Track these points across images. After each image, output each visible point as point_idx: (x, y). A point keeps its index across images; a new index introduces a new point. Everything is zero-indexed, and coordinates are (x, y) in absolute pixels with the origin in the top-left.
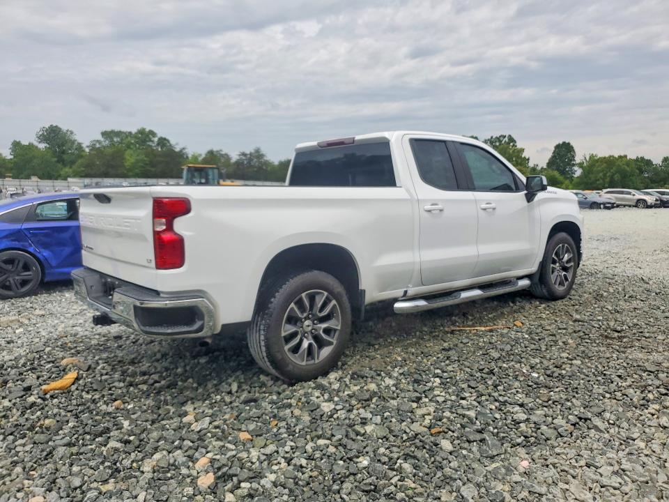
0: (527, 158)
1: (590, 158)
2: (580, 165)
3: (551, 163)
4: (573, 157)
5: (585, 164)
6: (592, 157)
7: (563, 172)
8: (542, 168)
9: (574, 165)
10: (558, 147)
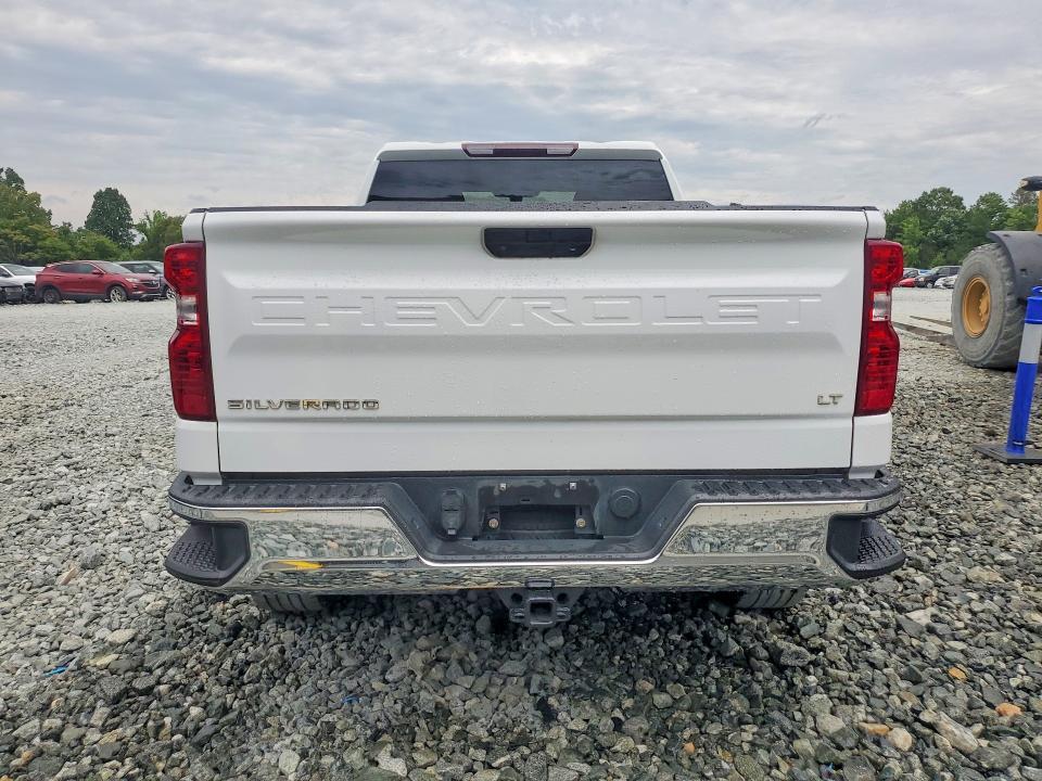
0: (47, 210)
1: (155, 217)
2: (141, 228)
3: (92, 222)
4: (128, 213)
5: (148, 226)
6: (158, 215)
7: (115, 237)
8: (80, 230)
9: (130, 226)
10: (98, 196)
